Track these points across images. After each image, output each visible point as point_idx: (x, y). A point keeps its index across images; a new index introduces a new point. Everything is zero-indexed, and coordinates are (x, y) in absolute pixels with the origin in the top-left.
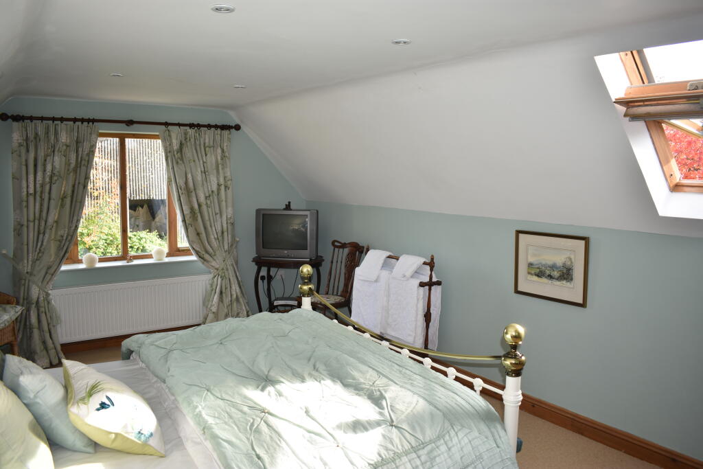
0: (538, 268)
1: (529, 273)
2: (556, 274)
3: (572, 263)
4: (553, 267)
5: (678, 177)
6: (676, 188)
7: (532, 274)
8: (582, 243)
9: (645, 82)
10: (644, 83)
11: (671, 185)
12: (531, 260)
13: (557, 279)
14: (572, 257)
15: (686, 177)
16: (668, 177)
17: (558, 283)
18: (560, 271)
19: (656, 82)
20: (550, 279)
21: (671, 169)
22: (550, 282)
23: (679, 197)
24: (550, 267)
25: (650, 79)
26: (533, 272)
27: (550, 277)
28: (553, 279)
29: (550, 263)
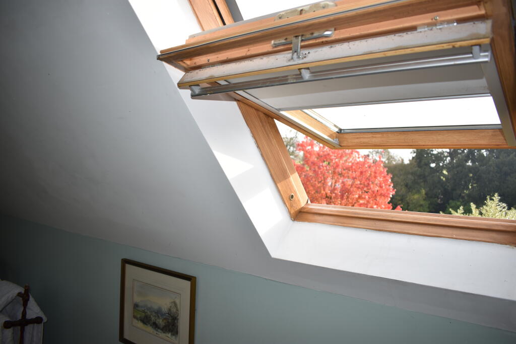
0: (144, 311)
1: (135, 317)
2: (161, 322)
3: (177, 310)
4: (158, 312)
5: (302, 199)
6: (300, 215)
7: (137, 319)
8: (187, 284)
9: (226, 21)
10: (224, 24)
11: (292, 212)
12: (137, 299)
13: (162, 330)
14: (178, 302)
15: (313, 200)
16: (288, 199)
17: (162, 335)
18: (165, 319)
19: (245, 19)
20: (155, 328)
21: (290, 187)
22: (155, 332)
23: (304, 228)
24: (155, 313)
25: (235, 14)
26: (139, 316)
27: (155, 326)
28: (159, 328)
29: (155, 307)
